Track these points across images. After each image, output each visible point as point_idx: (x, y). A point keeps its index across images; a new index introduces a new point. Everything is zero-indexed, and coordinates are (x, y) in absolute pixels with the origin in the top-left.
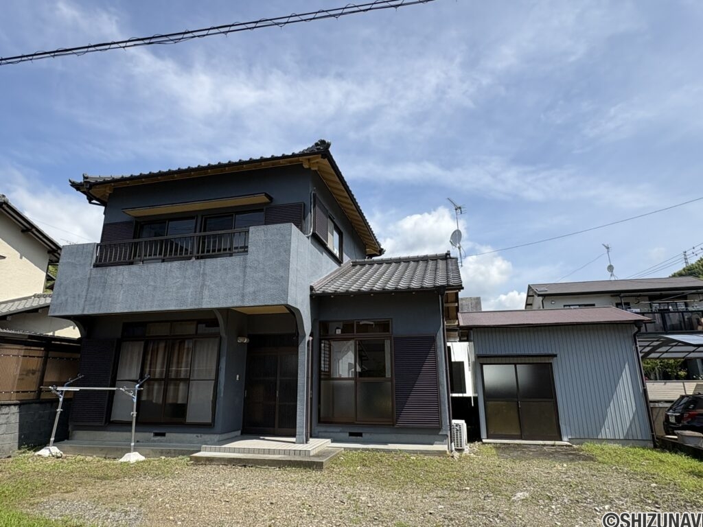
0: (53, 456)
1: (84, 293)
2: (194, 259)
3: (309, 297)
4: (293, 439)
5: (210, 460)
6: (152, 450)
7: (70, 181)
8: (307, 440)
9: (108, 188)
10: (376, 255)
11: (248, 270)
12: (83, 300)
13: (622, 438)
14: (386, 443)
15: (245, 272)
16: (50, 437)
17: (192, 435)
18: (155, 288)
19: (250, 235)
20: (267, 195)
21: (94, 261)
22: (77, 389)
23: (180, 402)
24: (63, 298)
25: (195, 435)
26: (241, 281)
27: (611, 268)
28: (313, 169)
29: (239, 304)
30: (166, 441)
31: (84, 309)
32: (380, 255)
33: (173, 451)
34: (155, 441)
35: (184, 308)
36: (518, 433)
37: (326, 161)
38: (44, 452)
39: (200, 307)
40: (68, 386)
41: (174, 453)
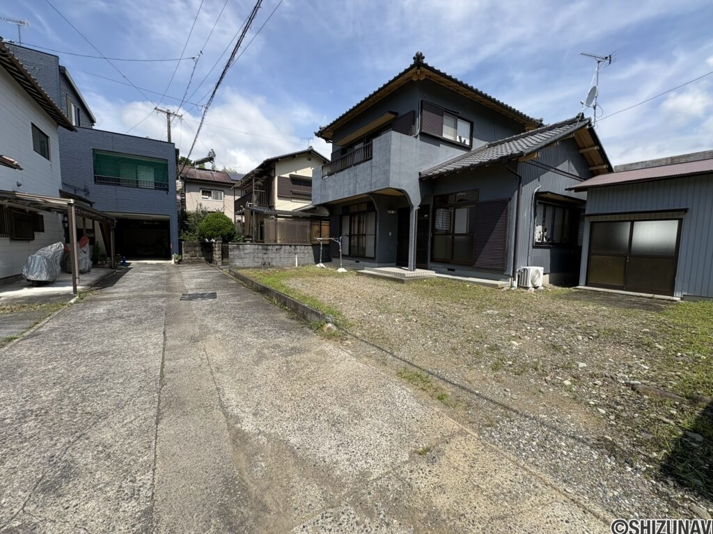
0: (322, 267)
1: (320, 193)
3: (418, 181)
4: (407, 268)
8: (414, 270)
9: (330, 132)
11: (373, 168)
12: (320, 196)
14: (468, 277)
15: (371, 170)
19: (373, 145)
20: (390, 112)
21: (322, 176)
23: (363, 246)
24: (315, 196)
26: (370, 176)
28: (422, 79)
29: (370, 190)
31: (321, 201)
38: (318, 265)
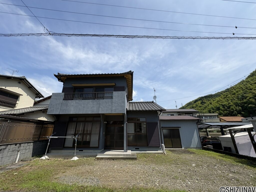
0: (46, 159)
1: (60, 108)
2: (96, 99)
3: (126, 111)
4: (123, 151)
5: (102, 159)
6: (81, 156)
7: (54, 74)
8: (127, 151)
9: (65, 77)
10: (130, 101)
11: (113, 103)
12: (59, 110)
13: (195, 147)
15: (112, 104)
16: (45, 153)
17: (91, 151)
18: (84, 107)
19: (113, 94)
20: (115, 84)
21: (63, 98)
22: (57, 137)
23: (88, 140)
24: (52, 109)
25: (93, 151)
26: (111, 106)
27: (176, 106)
28: (127, 78)
29: (111, 113)
30: (83, 153)
31: (59, 113)
32: (132, 101)
33: (87, 156)
34: (79, 153)
35: (93, 113)
36: (172, 147)
37: (131, 76)
38: (43, 158)
39: (98, 113)
40: (52, 136)
41: (88, 156)
